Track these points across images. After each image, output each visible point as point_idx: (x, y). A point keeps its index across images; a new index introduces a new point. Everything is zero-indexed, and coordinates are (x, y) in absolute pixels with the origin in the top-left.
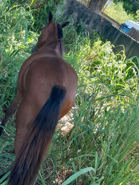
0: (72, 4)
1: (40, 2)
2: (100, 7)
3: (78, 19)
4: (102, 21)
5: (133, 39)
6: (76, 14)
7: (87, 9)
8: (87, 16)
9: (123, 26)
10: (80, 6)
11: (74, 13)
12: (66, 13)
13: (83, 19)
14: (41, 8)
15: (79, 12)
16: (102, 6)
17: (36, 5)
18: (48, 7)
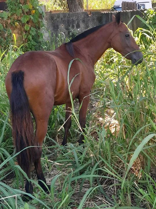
0: (53, 20)
1: (23, 37)
2: (79, 5)
3: (67, 29)
4: (89, 15)
5: (129, 11)
6: (62, 26)
7: (69, 14)
8: (73, 21)
9: (115, 9)
10: (61, 16)
11: (60, 27)
12: (52, 31)
13: (71, 26)
14: (28, 41)
15: (63, 22)
16: (81, 3)
17: (22, 42)
18: (33, 36)
